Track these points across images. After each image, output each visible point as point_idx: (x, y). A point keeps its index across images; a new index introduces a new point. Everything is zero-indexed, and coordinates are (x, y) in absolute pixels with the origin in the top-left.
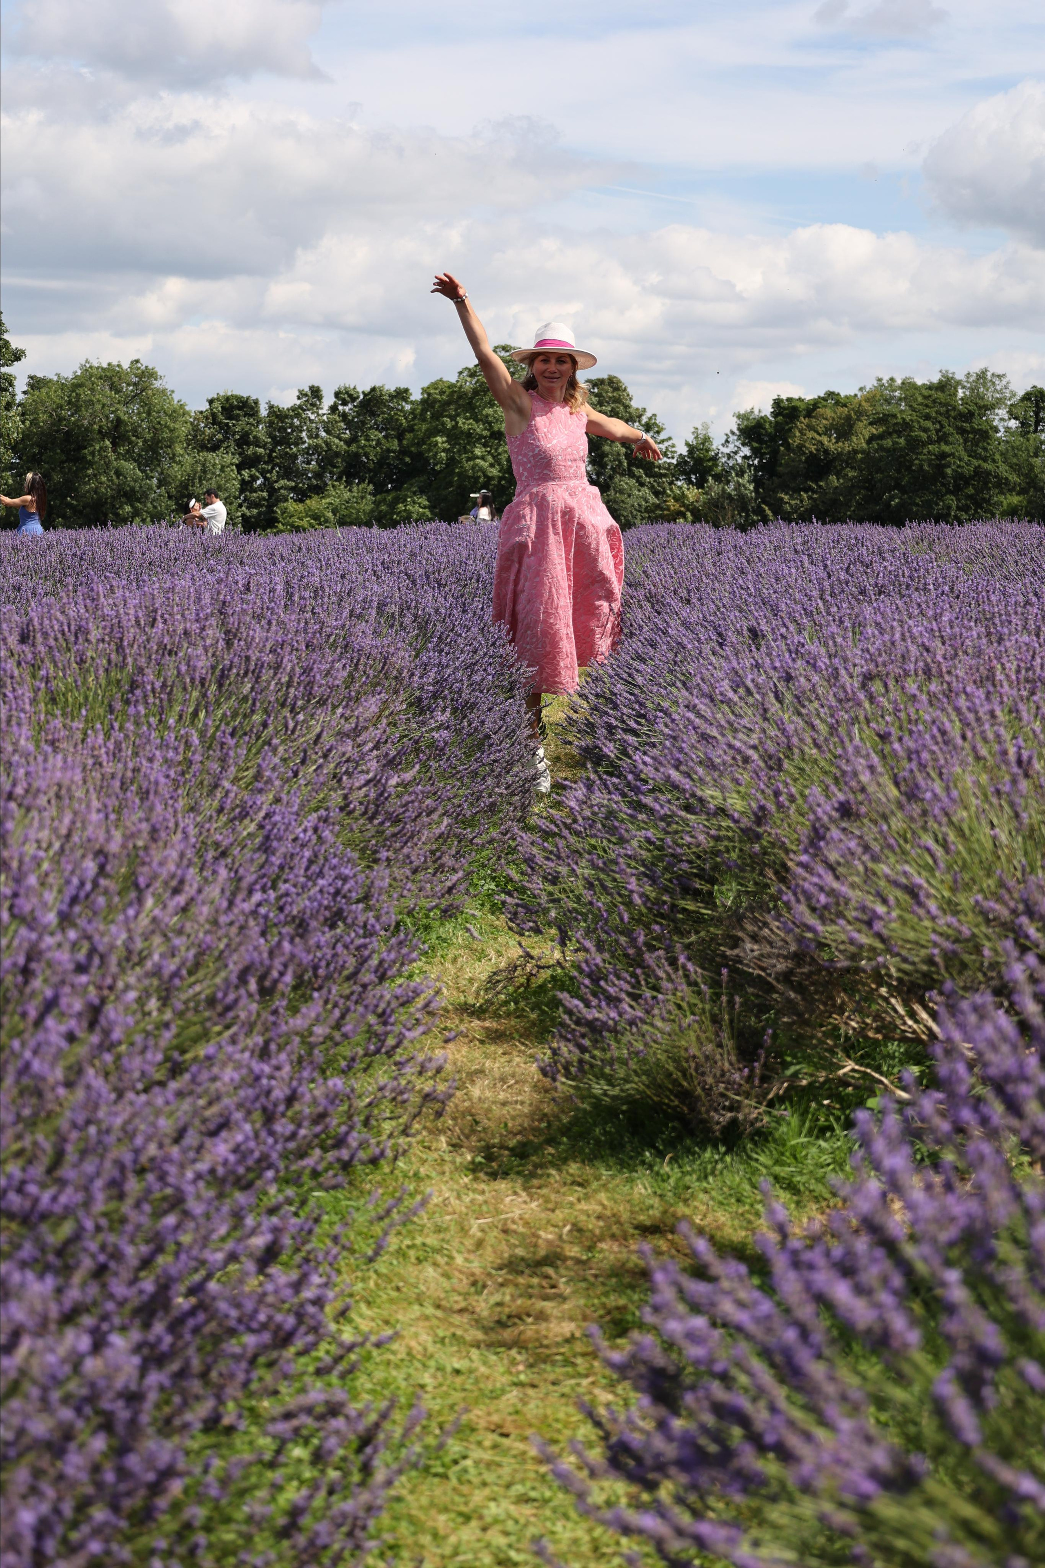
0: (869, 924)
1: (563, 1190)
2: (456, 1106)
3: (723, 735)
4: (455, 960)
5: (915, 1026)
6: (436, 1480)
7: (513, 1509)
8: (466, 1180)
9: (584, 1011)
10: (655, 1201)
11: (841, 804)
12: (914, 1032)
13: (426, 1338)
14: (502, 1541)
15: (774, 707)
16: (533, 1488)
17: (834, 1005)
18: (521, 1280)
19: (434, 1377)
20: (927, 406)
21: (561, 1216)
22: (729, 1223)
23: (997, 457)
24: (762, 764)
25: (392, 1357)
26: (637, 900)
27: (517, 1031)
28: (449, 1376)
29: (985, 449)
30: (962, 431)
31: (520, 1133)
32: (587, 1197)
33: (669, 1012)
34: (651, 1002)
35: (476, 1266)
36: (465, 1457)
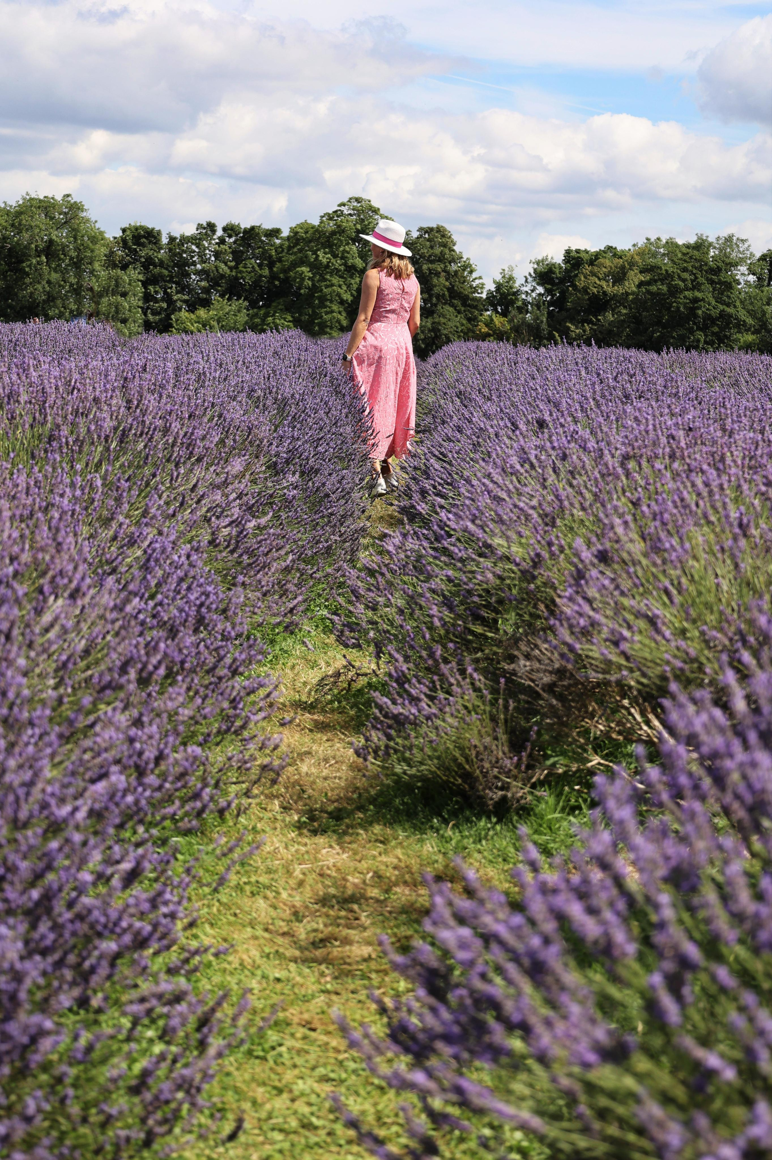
0: (616, 644)
1: (368, 846)
2: (288, 778)
3: (510, 498)
4: (293, 667)
5: (649, 731)
6: (257, 1061)
7: (316, 1086)
8: (293, 835)
9: (392, 707)
10: (440, 858)
11: (599, 551)
12: (648, 736)
13: (255, 953)
14: (306, 1110)
15: (551, 478)
16: (333, 1071)
17: (586, 712)
18: (331, 913)
19: (260, 983)
20: (685, 261)
21: (365, 866)
22: (496, 877)
23: (738, 303)
24: (540, 521)
25: (227, 966)
26: (437, 623)
27: (339, 723)
28: (271, 983)
29: (729, 297)
30: (712, 282)
31: (336, 801)
32: (386, 852)
33: (458, 711)
34: (444, 702)
35: (297, 900)
36: (280, 1045)
